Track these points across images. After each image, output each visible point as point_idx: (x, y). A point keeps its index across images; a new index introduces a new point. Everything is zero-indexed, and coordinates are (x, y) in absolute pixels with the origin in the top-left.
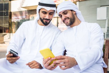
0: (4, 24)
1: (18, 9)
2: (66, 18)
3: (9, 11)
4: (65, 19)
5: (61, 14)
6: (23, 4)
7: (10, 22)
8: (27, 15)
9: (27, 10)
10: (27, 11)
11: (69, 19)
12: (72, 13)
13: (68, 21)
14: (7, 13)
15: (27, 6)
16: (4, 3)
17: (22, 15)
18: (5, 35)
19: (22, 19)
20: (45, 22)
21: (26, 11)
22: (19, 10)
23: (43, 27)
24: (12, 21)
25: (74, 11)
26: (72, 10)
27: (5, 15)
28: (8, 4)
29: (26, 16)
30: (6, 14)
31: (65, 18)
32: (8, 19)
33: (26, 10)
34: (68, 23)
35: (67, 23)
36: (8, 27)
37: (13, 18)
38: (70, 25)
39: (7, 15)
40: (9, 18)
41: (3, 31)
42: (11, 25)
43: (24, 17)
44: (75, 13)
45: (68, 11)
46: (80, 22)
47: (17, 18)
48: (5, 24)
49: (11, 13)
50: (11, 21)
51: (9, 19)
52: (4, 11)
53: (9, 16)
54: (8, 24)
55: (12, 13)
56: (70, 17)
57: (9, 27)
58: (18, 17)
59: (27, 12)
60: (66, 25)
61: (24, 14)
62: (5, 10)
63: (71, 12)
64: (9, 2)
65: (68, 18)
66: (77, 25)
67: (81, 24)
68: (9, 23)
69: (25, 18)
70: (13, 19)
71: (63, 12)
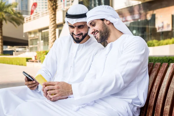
1: (125, 3)
2: (95, 31)
8: (142, 12)
9: (142, 3)
10: (141, 5)
11: (99, 33)
12: (103, 23)
17: (134, 14)
19: (132, 21)
20: (75, 38)
22: (126, 5)
26: (103, 20)
29: (140, 14)
33: (140, 3)
34: (98, 38)
43: (137, 16)
47: (124, 20)
56: (98, 30)
59: (142, 7)
61: (136, 12)
69: (138, 19)
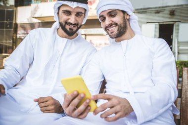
0: (4, 41)
1: (28, 19)
2: (113, 23)
3: (14, 22)
4: (111, 25)
5: (105, 14)
6: (35, 13)
7: (15, 38)
10: (41, 23)
11: (117, 27)
12: (124, 16)
13: (115, 29)
14: (11, 24)
15: (42, 16)
16: (6, 9)
18: (5, 57)
20: (68, 29)
21: (39, 23)
23: (66, 40)
24: (18, 37)
25: (127, 14)
26: (124, 12)
27: (7, 28)
28: (13, 11)
30: (8, 26)
31: (111, 22)
32: (11, 34)
33: (40, 21)
34: (114, 33)
35: (112, 33)
36: (11, 45)
37: (19, 32)
38: (116, 38)
39: (11, 27)
40: (13, 32)
41: (4, 51)
42: (15, 43)
44: (128, 17)
45: (118, 11)
46: (133, 34)
47: (25, 33)
48: (6, 40)
49: (16, 25)
50: (16, 36)
51: (14, 34)
52: (5, 22)
53: (13, 30)
54: (11, 41)
55: (19, 25)
56: (119, 24)
57: (13, 45)
58: (27, 32)
59: (41, 25)
60: (110, 36)
62: (7, 20)
63: (122, 14)
64: (13, 8)
65: (116, 24)
66: (128, 39)
67: (135, 37)
68: (13, 39)
70: (19, 34)
71: (109, 12)
